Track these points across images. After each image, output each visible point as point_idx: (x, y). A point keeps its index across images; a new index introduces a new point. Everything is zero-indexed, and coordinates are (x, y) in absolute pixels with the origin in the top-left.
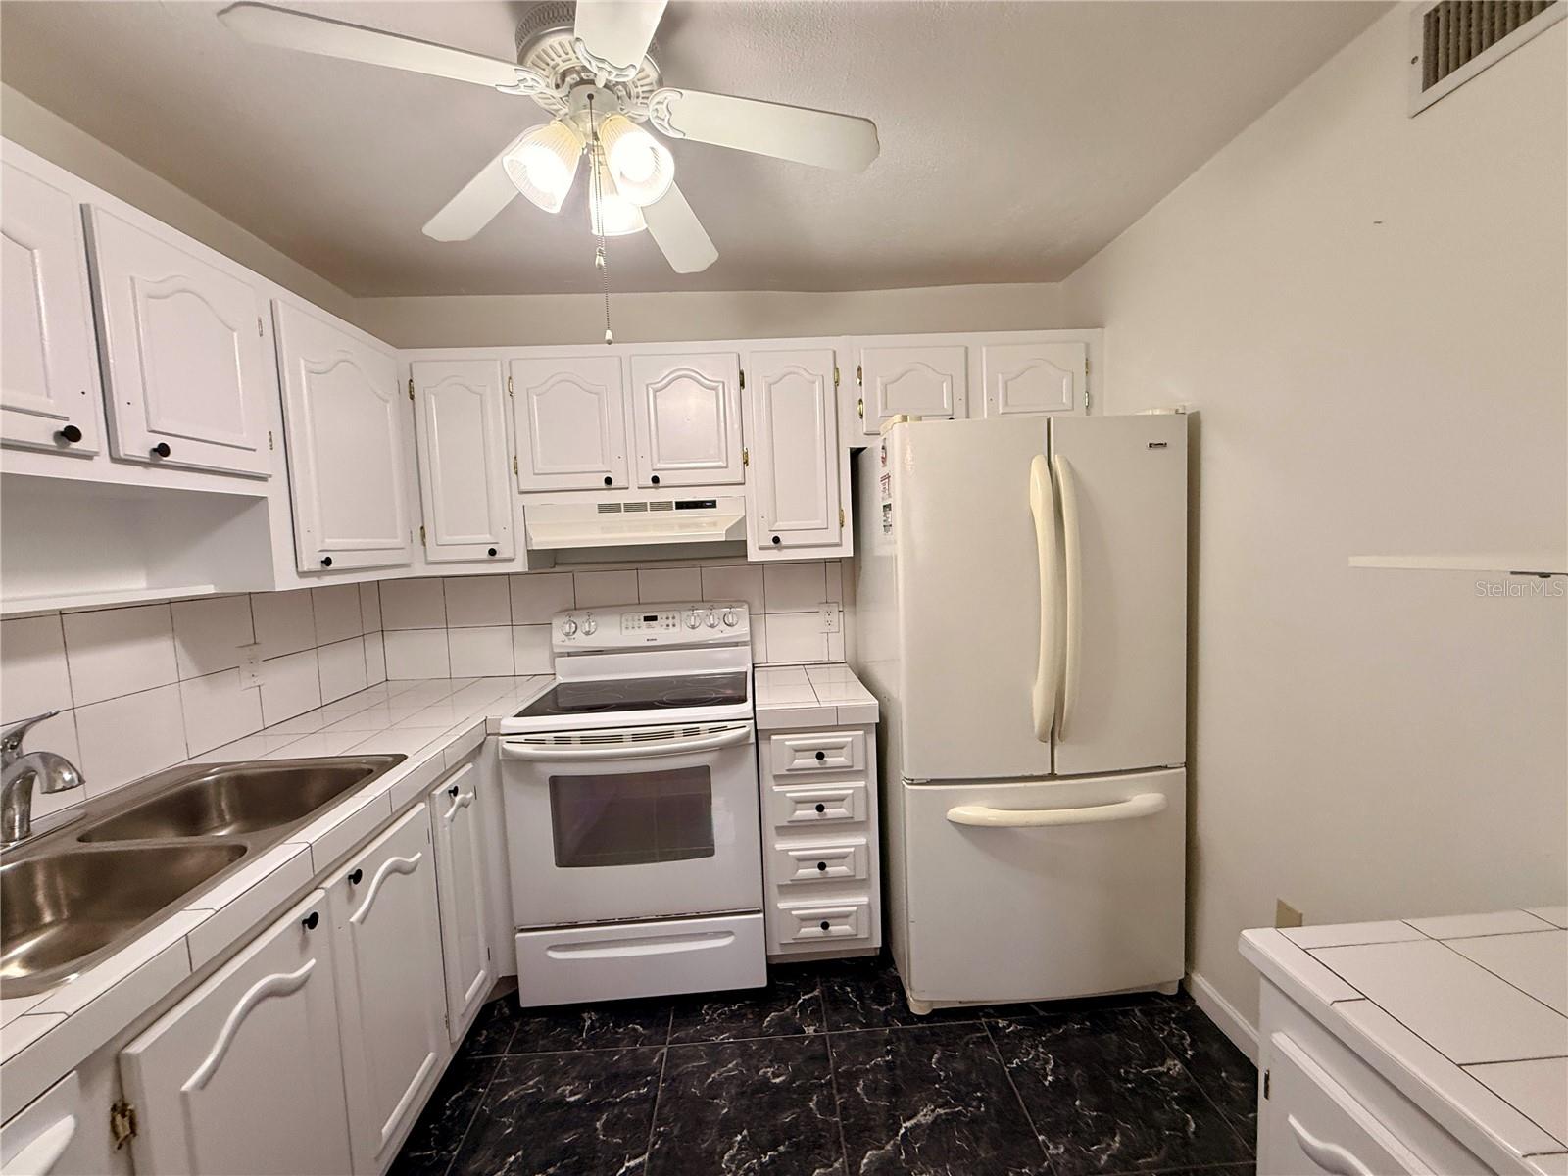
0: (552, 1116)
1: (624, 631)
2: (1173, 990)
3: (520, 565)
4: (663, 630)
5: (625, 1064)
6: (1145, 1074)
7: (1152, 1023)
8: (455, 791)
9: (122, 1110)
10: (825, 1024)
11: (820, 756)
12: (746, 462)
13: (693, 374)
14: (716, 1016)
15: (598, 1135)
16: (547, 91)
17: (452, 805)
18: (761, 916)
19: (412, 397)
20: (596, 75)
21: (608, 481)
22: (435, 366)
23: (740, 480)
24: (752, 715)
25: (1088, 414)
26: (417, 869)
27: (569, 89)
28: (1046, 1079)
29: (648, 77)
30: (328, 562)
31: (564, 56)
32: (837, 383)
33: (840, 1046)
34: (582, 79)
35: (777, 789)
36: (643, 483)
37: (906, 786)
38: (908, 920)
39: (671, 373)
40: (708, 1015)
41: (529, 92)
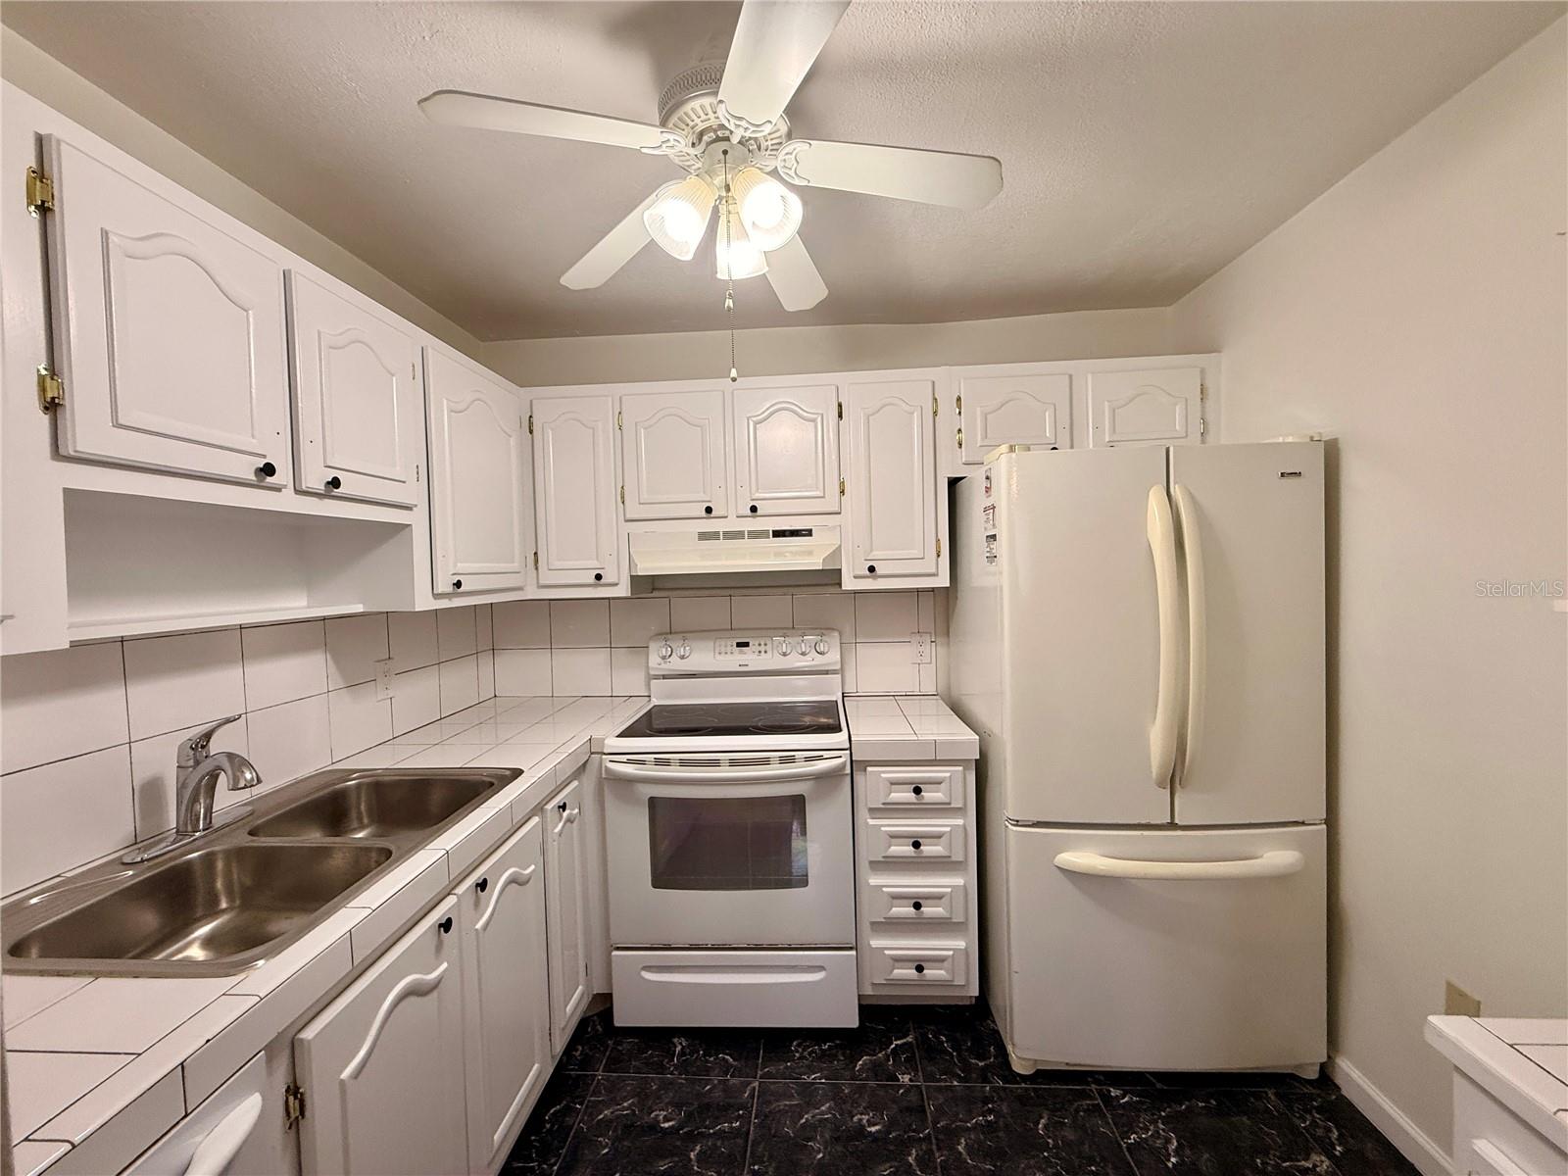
0: (647, 1141)
1: (718, 657)
2: (1312, 1074)
3: (623, 590)
4: (755, 656)
5: (718, 1094)
6: (1285, 1168)
7: (1291, 1109)
8: (563, 807)
9: (294, 1091)
10: (920, 1074)
11: (917, 791)
12: (842, 492)
13: (793, 407)
14: (806, 1053)
15: (693, 1166)
16: (686, 150)
17: (560, 820)
18: (854, 953)
19: (531, 432)
20: (731, 132)
21: (709, 510)
22: (555, 403)
23: (837, 509)
24: (848, 746)
25: (1203, 442)
26: (531, 881)
27: (704, 146)
28: (1169, 1160)
29: (778, 130)
30: (458, 584)
31: (704, 117)
32: (935, 413)
33: (938, 1099)
34: (717, 136)
35: (871, 822)
36: (741, 513)
37: (1010, 826)
38: (1010, 969)
39: (771, 406)
40: (798, 1052)
41: (669, 152)
